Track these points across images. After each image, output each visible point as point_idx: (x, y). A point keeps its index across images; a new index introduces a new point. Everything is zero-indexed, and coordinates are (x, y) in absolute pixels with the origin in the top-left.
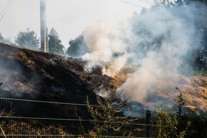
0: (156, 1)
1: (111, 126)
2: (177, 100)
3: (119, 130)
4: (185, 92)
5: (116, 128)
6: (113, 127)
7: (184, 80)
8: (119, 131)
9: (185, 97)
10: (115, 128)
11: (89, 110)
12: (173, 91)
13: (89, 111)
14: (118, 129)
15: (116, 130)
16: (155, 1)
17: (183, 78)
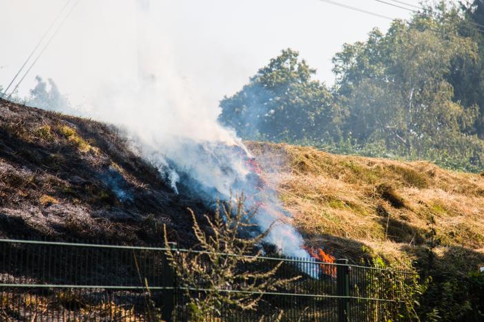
0: (424, 3)
1: (231, 299)
2: (456, 234)
3: (253, 307)
4: (479, 216)
5: (246, 302)
6: (237, 301)
7: (475, 186)
8: (256, 310)
9: (476, 226)
10: (241, 302)
11: (170, 261)
12: (448, 213)
13: (170, 264)
14: (253, 304)
15: (246, 307)
16: (421, 3)
17: (475, 183)
